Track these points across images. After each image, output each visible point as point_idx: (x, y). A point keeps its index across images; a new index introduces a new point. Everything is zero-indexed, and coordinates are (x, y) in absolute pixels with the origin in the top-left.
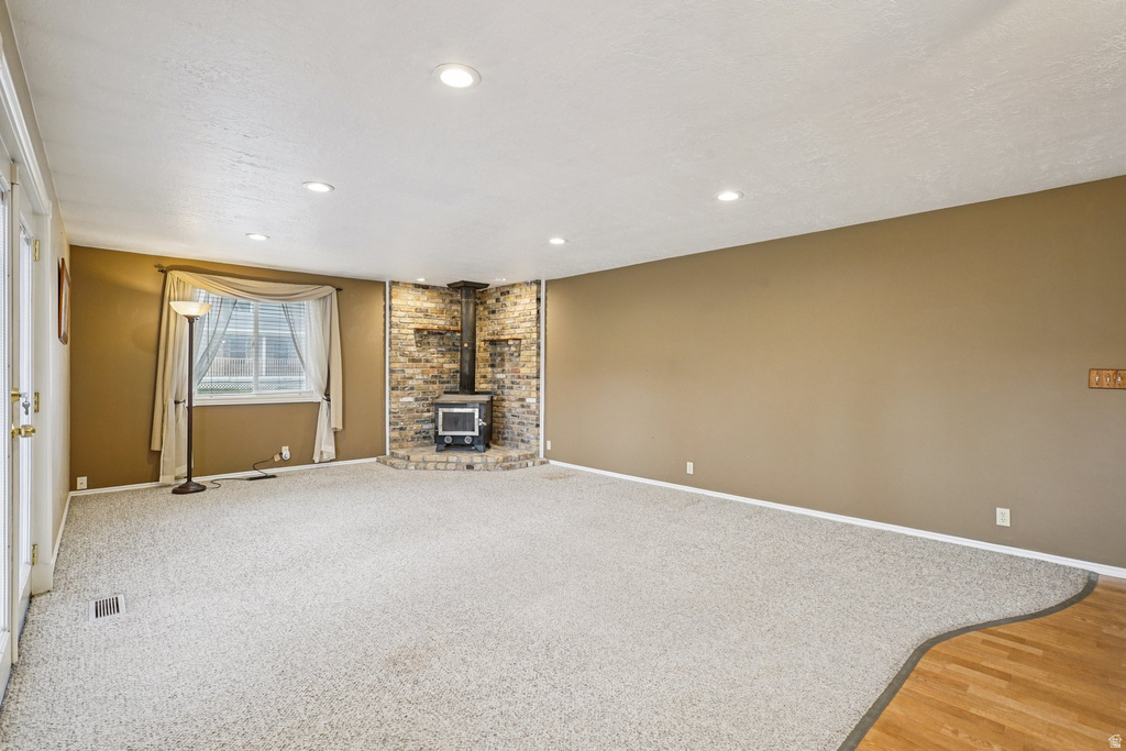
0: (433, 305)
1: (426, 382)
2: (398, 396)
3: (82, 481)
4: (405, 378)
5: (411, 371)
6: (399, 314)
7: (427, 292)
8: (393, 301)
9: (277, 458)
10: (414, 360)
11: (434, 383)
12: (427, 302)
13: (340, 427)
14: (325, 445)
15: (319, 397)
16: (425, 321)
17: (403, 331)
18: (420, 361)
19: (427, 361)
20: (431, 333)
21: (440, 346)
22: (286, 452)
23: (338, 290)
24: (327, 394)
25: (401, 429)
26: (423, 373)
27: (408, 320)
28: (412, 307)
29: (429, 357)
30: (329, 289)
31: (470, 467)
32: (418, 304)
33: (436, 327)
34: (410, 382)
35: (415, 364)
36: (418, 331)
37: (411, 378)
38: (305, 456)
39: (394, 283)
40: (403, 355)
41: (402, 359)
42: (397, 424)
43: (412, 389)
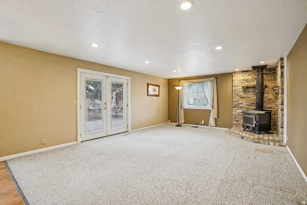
0: (251, 77)
1: (248, 105)
2: (236, 110)
3: (169, 121)
4: (238, 103)
5: (241, 101)
6: (236, 82)
7: (248, 73)
8: (233, 78)
9: (201, 123)
10: (242, 98)
11: (251, 106)
12: (247, 77)
13: (217, 118)
14: (212, 122)
15: (211, 109)
16: (247, 83)
17: (238, 88)
18: (245, 98)
19: (248, 98)
20: (247, 87)
21: (254, 92)
22: (203, 122)
23: (216, 78)
24: (213, 108)
25: (237, 121)
26: (246, 102)
27: (239, 84)
28: (241, 79)
29: (249, 96)
30: (213, 78)
31: (243, 138)
32: (244, 78)
33: (252, 85)
34: (241, 105)
35: (243, 99)
36: (243, 87)
37: (241, 104)
38: (207, 124)
39: (233, 72)
40: (238, 96)
41: (237, 97)
42: (236, 119)
43: (242, 107)
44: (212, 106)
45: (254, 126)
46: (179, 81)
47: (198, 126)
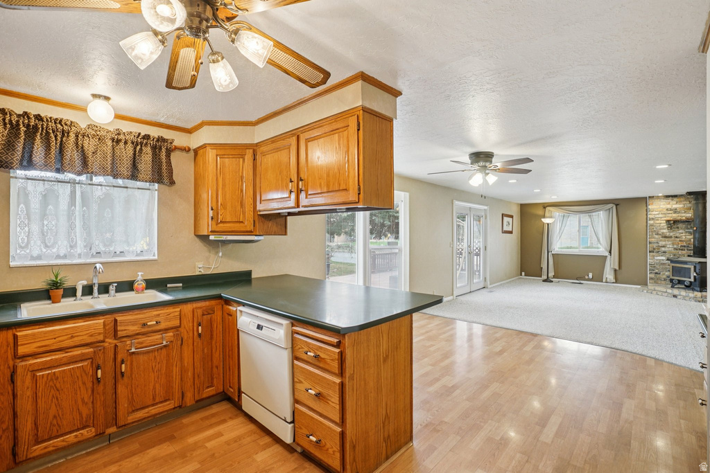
0: (681, 206)
1: (676, 249)
2: (654, 256)
3: (523, 273)
4: (659, 246)
5: (664, 243)
6: (654, 213)
7: (675, 199)
8: (650, 207)
9: (587, 277)
10: (666, 237)
11: (682, 250)
12: (674, 204)
13: (617, 268)
14: (609, 275)
15: (607, 254)
16: (674, 215)
17: (657, 222)
18: (671, 237)
19: (677, 237)
20: (676, 222)
21: (688, 229)
22: (591, 275)
23: (617, 205)
24: (610, 252)
25: (656, 273)
26: (673, 244)
27: (661, 216)
28: (663, 209)
29: (678, 235)
30: (610, 206)
31: (675, 296)
32: (669, 206)
33: (684, 218)
34: (663, 249)
35: (667, 239)
36: (668, 221)
37: (664, 247)
38: (598, 278)
39: (650, 197)
40: (658, 234)
41: (657, 236)
42: (653, 270)
43: (665, 252)
44: (609, 249)
45: (692, 280)
46: (545, 208)
47: (582, 282)
